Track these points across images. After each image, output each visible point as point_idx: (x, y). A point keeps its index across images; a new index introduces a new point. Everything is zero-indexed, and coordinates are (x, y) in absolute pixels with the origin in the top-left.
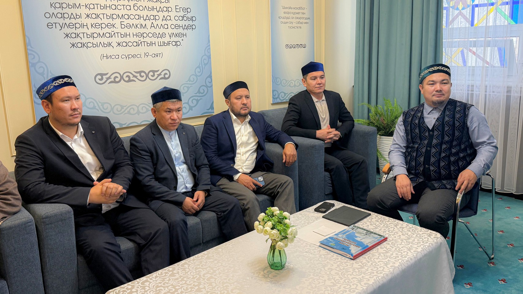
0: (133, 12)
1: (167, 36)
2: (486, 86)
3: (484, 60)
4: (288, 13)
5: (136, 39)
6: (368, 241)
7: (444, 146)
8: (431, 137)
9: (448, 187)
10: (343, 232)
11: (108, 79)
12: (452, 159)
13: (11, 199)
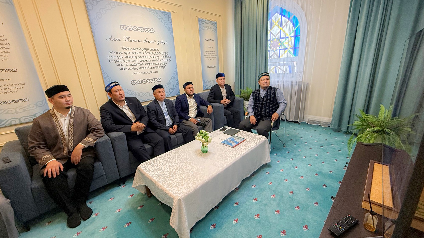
0: (145, 55)
1: (159, 64)
2: (284, 81)
3: (283, 71)
4: (208, 54)
5: (147, 66)
6: (239, 141)
7: (267, 104)
8: (263, 101)
9: (269, 119)
10: (230, 138)
11: (136, 82)
12: (270, 109)
13: (100, 131)
